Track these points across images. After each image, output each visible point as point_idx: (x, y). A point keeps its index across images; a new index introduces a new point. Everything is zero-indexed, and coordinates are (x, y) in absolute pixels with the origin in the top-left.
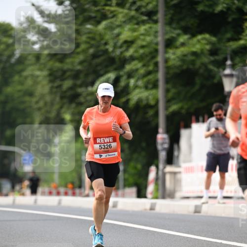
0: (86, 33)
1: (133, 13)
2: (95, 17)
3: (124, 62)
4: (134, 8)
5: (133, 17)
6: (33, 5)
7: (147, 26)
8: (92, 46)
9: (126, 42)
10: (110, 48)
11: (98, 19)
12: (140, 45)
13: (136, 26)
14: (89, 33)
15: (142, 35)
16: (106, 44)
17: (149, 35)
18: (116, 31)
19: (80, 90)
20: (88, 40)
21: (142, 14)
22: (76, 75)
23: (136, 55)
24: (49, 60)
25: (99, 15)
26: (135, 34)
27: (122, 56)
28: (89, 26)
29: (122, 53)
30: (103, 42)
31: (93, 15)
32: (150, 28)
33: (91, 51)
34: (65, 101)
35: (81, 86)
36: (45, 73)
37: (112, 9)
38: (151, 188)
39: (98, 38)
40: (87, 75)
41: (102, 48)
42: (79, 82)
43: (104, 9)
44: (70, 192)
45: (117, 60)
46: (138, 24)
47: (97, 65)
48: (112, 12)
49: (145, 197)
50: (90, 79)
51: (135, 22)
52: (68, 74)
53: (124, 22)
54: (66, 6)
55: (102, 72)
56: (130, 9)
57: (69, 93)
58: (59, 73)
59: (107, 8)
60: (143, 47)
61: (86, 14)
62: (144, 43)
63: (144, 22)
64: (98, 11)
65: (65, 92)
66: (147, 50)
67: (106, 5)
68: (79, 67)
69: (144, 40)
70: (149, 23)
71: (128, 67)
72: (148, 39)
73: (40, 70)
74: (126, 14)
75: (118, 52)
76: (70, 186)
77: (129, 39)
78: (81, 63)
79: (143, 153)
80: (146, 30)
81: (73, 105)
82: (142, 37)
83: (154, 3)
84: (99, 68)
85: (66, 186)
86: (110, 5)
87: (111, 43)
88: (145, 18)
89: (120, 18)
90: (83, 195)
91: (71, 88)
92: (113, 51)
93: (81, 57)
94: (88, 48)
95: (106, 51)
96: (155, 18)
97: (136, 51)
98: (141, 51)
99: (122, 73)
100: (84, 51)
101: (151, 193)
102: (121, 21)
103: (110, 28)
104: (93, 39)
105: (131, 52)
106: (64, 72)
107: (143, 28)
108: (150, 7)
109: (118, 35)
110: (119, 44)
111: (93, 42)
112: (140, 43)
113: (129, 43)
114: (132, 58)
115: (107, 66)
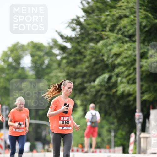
0: (90, 49)
1: (120, 36)
2: (96, 39)
3: (114, 67)
4: (120, 33)
5: (120, 39)
6: (56, 31)
7: (129, 44)
8: (94, 57)
9: (115, 54)
10: (105, 58)
11: (98, 40)
12: (124, 56)
13: (122, 45)
14: (92, 49)
15: (126, 50)
16: (103, 56)
17: (130, 50)
18: (109, 48)
19: (86, 85)
20: (92, 53)
21: (125, 36)
22: (84, 76)
23: (122, 63)
24: (67, 66)
25: (98, 37)
26: (121, 49)
27: (113, 63)
28: (92, 44)
29: (112, 61)
30: (101, 54)
31: (94, 37)
32: (131, 45)
33: (93, 60)
34: (77, 92)
35: (87, 82)
36: (64, 74)
37: (107, 33)
38: (131, 147)
39: (97, 51)
40: (90, 76)
41: (100, 58)
42: (85, 80)
43: (101, 34)
44: (80, 150)
45: (110, 66)
46: (123, 43)
47: (97, 69)
48: (106, 35)
49: (128, 153)
50: (93, 78)
51: (121, 41)
52: (79, 75)
53: (114, 42)
54: (77, 32)
55: (100, 73)
56: (117, 33)
57: (79, 87)
58: (73, 75)
59: (103, 33)
60: (126, 57)
61: (90, 37)
62: (127, 55)
63: (126, 42)
64: (98, 35)
65: (77, 86)
66: (129, 60)
67: (103, 31)
68: (86, 71)
69: (127, 53)
70: (130, 42)
71: (117, 71)
72: (130, 52)
73: (61, 72)
74: (116, 37)
75: (110, 61)
76: (80, 146)
77: (117, 53)
78: (87, 68)
79: (127, 125)
80: (128, 47)
81: (82, 95)
82: (125, 51)
83: (133, 30)
84: (98, 71)
85: (77, 146)
86: (105, 31)
87: (106, 55)
88: (127, 39)
89: (112, 39)
90: (84, 152)
91: (81, 84)
92: (107, 60)
93: (87, 64)
94: (91, 58)
95: (103, 60)
96: (134, 39)
97: (122, 60)
98: (125, 60)
99: (113, 74)
100: (89, 60)
101: (132, 150)
102: (112, 41)
103: (105, 45)
104: (95, 52)
105: (118, 61)
106: (76, 73)
107: (126, 46)
108: (131, 32)
109: (110, 50)
110: (111, 55)
111: (94, 55)
112: (124, 55)
113: (117, 55)
114: (119, 65)
115: (103, 70)
